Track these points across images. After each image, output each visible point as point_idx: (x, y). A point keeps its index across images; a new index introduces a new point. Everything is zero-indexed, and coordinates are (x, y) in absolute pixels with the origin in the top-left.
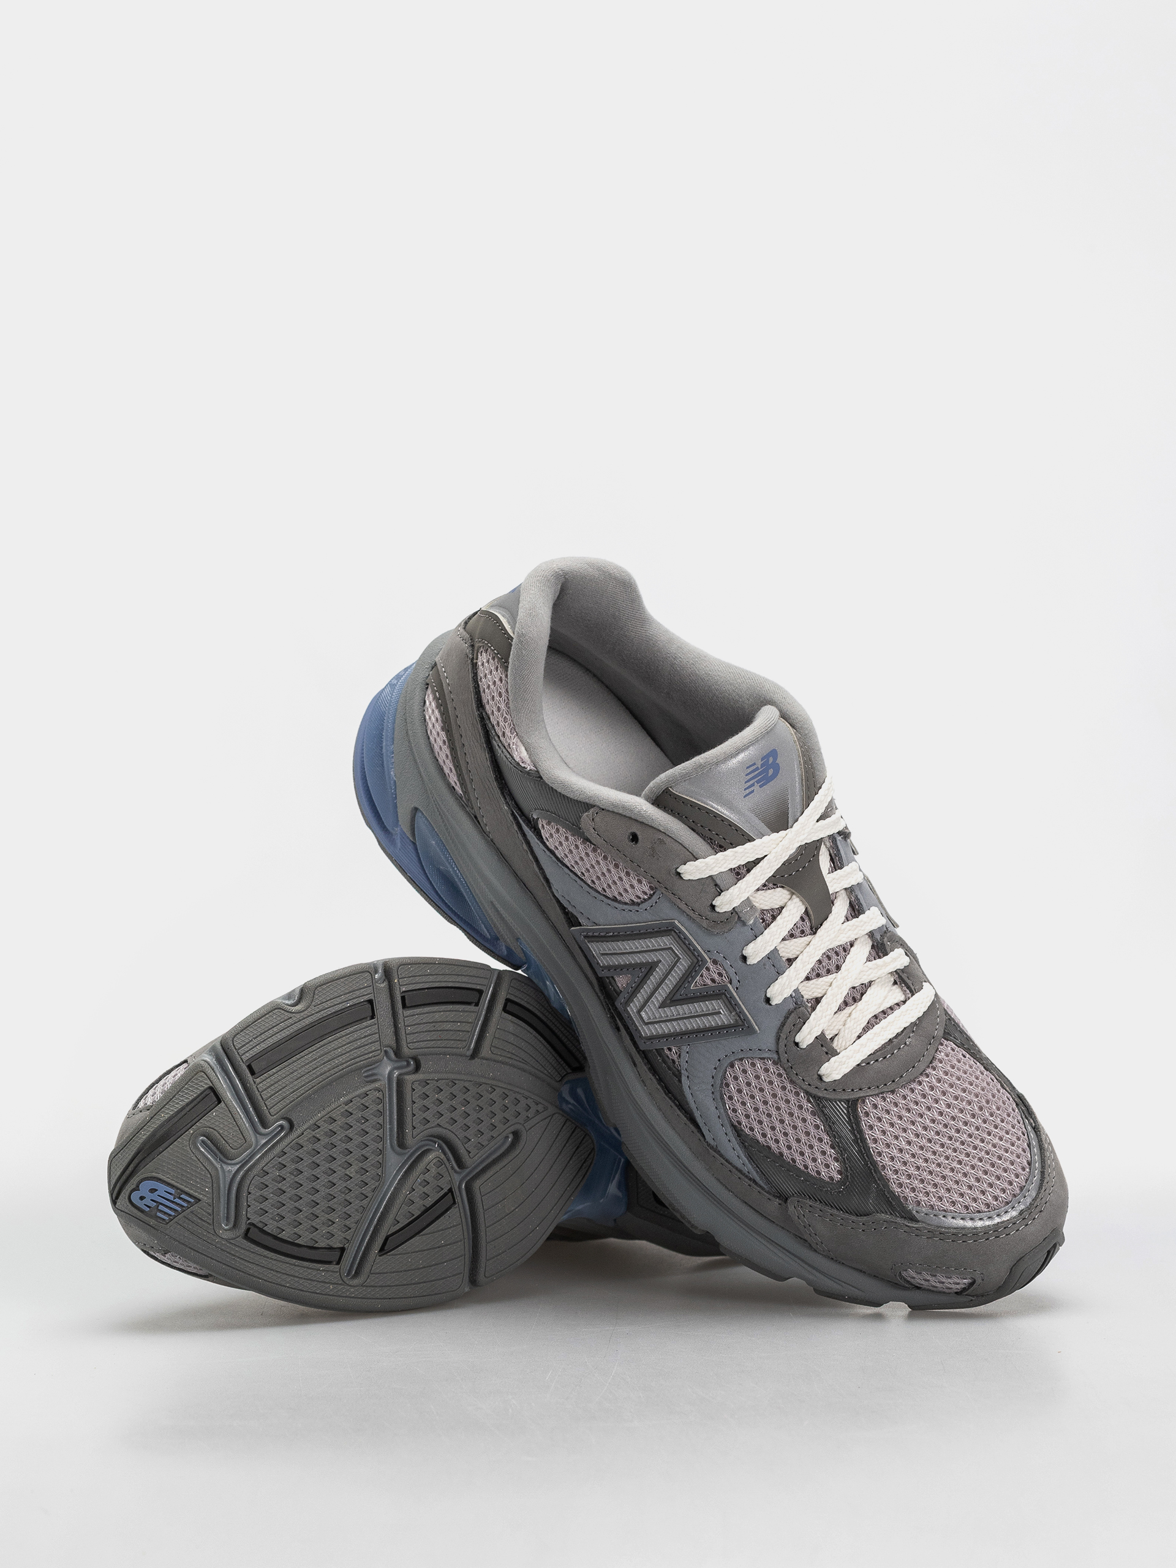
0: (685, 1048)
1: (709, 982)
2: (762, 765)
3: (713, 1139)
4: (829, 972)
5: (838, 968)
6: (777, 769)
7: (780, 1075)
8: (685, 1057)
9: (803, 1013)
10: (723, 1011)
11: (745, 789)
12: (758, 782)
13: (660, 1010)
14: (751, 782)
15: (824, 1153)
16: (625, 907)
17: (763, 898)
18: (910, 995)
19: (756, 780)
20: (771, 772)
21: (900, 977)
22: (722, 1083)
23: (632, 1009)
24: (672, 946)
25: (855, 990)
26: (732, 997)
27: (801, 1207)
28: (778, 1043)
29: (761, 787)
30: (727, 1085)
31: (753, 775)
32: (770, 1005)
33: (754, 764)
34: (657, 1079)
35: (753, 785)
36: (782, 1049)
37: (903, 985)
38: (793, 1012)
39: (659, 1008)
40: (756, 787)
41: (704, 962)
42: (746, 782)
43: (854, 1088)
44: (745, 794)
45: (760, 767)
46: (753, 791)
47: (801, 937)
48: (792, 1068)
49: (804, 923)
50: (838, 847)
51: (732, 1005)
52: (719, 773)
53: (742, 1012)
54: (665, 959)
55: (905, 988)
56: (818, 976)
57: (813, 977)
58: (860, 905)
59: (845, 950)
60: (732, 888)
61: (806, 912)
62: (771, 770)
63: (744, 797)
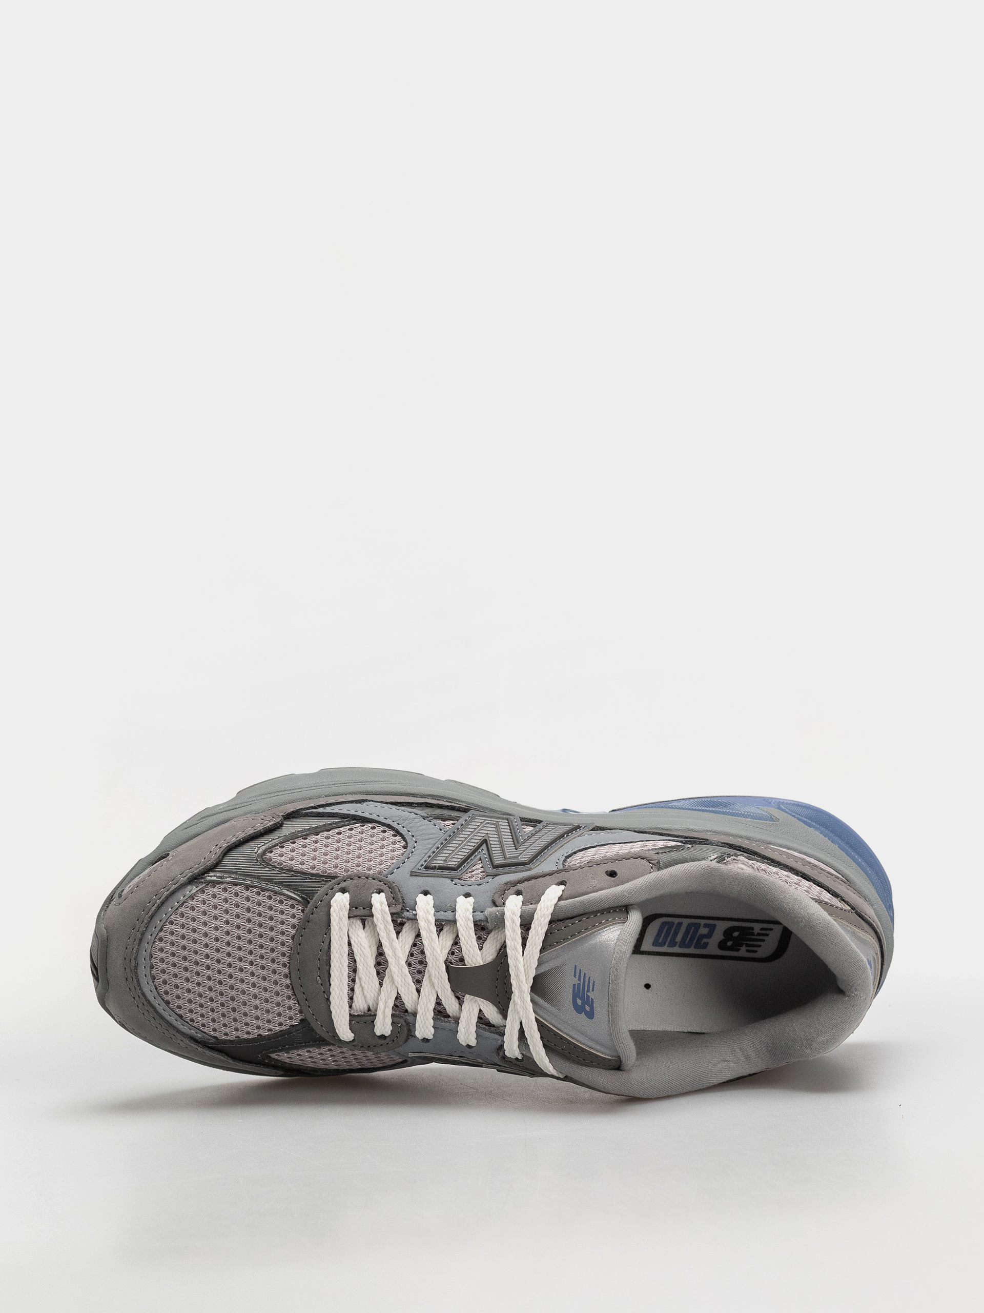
2: (588, 996)
6: (579, 1009)
11: (580, 970)
12: (579, 985)
14: (582, 980)
17: (496, 940)
18: (352, 1013)
19: (582, 984)
20: (579, 1002)
21: (370, 1015)
25: (385, 967)
29: (574, 985)
31: (587, 983)
33: (593, 991)
35: (579, 980)
37: (362, 1014)
40: (576, 981)
42: (585, 974)
43: (317, 909)
44: (577, 968)
46: (575, 976)
49: (458, 959)
55: (359, 1014)
56: (414, 945)
57: (416, 939)
60: (520, 914)
61: (464, 966)
62: (580, 1004)
63: (576, 966)
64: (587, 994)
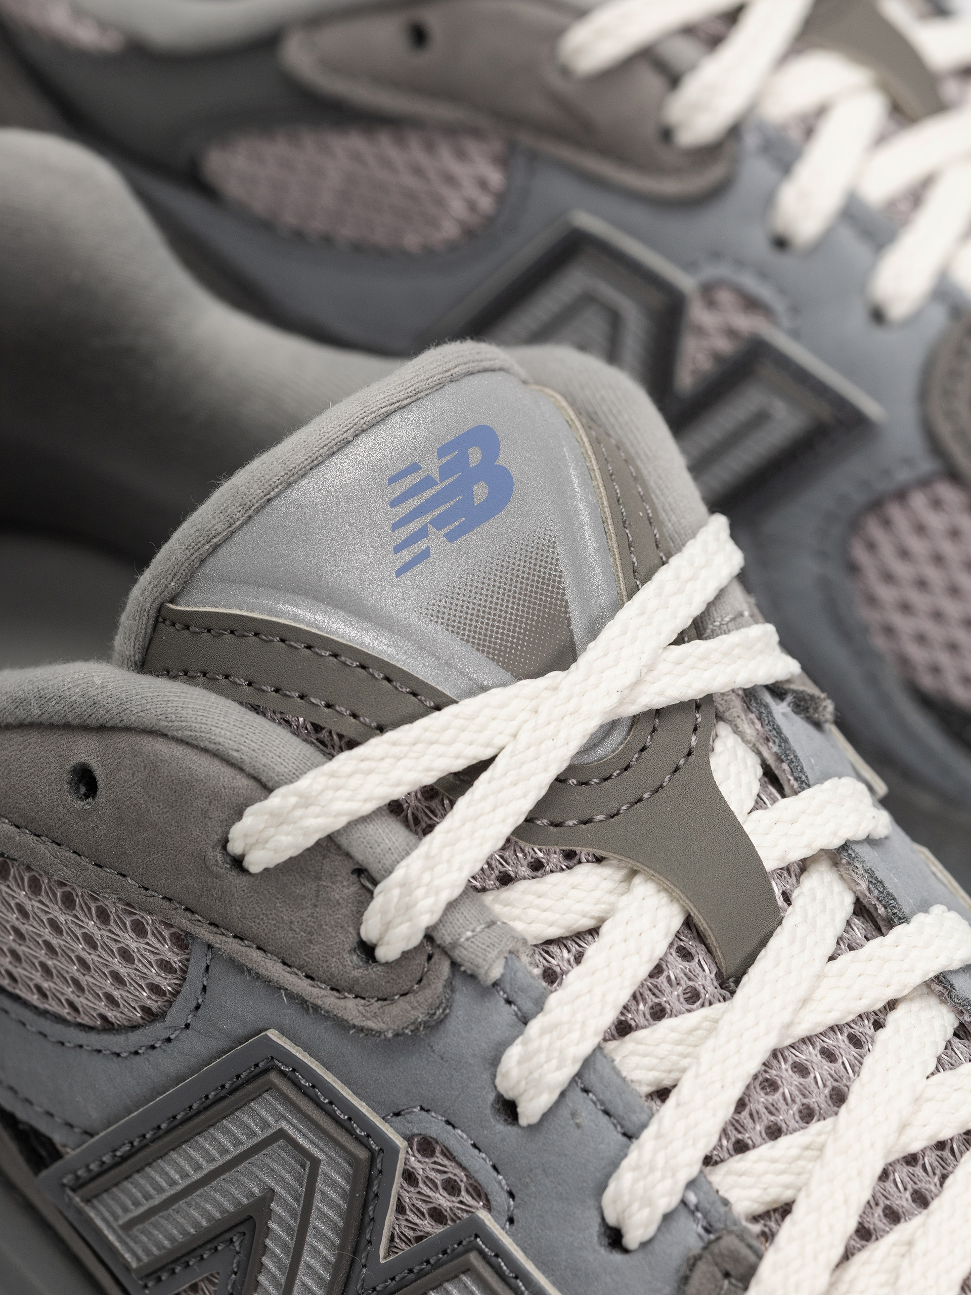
1: (427, 1225)
2: (445, 472)
4: (808, 1115)
5: (839, 1098)
6: (501, 483)
9: (735, 1257)
11: (399, 550)
12: (437, 524)
14: (415, 526)
16: (135, 1039)
17: (537, 901)
19: (429, 517)
20: (480, 492)
24: (284, 1125)
25: (918, 1170)
26: (500, 1252)
29: (450, 538)
31: (414, 502)
32: (626, 1251)
33: (414, 468)
35: (422, 533)
38: (703, 1255)
40: (436, 541)
41: (388, 1150)
42: (395, 527)
44: (398, 565)
45: (436, 475)
46: (425, 554)
47: (689, 1011)
49: (694, 964)
50: (779, 732)
52: (299, 506)
57: (758, 1140)
58: (887, 898)
59: (855, 1041)
60: (403, 863)
61: (689, 923)
62: (482, 484)
63: (399, 573)
64: (442, 480)
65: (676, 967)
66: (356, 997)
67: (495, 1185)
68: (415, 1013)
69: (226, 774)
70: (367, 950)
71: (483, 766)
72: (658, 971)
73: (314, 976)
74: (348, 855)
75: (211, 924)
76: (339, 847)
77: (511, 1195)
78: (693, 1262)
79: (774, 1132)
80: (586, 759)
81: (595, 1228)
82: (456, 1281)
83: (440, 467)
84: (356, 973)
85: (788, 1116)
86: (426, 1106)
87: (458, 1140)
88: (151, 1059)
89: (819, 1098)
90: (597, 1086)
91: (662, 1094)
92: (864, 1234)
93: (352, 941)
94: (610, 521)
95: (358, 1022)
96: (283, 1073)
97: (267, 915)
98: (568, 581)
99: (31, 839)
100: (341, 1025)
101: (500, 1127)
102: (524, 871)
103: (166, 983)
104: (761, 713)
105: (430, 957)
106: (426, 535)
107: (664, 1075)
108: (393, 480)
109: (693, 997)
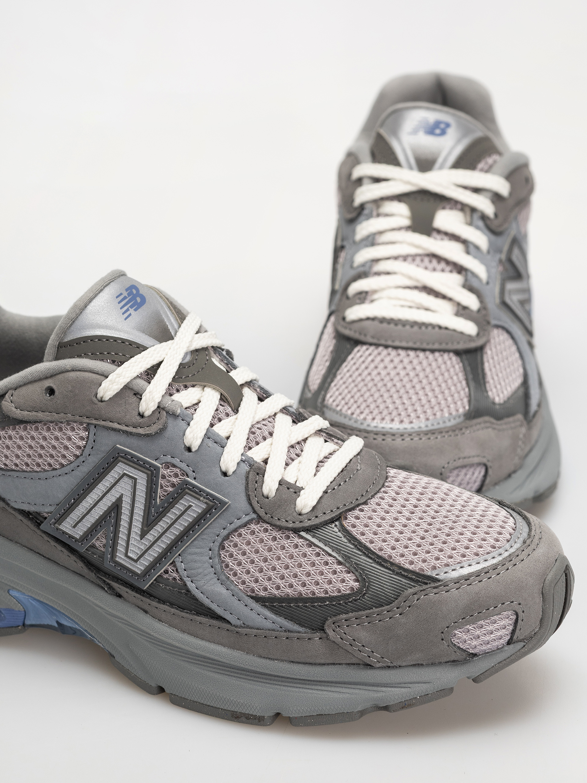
0: (178, 560)
1: (170, 489)
2: (129, 295)
3: (238, 619)
4: (265, 439)
5: (271, 434)
6: (142, 297)
7: (266, 530)
8: (181, 566)
9: (259, 468)
10: (194, 503)
11: (123, 314)
12: (131, 307)
13: (142, 541)
14: (126, 308)
15: (335, 572)
16: (72, 466)
17: (181, 398)
18: (341, 443)
19: (128, 306)
20: (139, 300)
21: (327, 434)
22: (222, 567)
23: (120, 557)
25: (295, 449)
26: (194, 486)
27: (339, 626)
28: (251, 504)
29: (135, 310)
30: (227, 566)
32: (228, 475)
33: (121, 294)
34: (168, 605)
35: (127, 310)
36: (257, 507)
37: (333, 439)
38: (250, 471)
39: (141, 539)
40: (131, 311)
42: (121, 309)
43: (332, 509)
44: (125, 318)
45: (127, 296)
46: (130, 315)
47: (227, 418)
48: (272, 517)
51: (197, 493)
53: (208, 494)
54: (124, 488)
55: (336, 440)
58: (265, 392)
59: (270, 422)
60: (147, 389)
61: (222, 397)
62: (138, 298)
64: (129, 297)
65: (221, 408)
66: (141, 428)
67: (189, 470)
68: (160, 426)
69: (94, 376)
70: (142, 416)
71: (161, 362)
72: (217, 410)
73: (128, 425)
74: (132, 389)
75: (95, 419)
76: (129, 388)
77: (194, 472)
78: (248, 473)
79: (257, 443)
80: (184, 362)
81: (220, 473)
82: (183, 499)
83: (127, 294)
84: (140, 421)
85: (260, 439)
86: (165, 455)
87: (176, 461)
88: (78, 470)
89: (266, 434)
90: (212, 436)
91: (228, 438)
92: (287, 464)
93: (137, 413)
94: (171, 306)
95: (144, 433)
96: (122, 457)
97: (112, 411)
98: (166, 320)
99: (34, 413)
100: (139, 435)
101: (187, 453)
102: (175, 392)
103: (82, 443)
104: (219, 354)
105: (159, 412)
106: (129, 310)
107: (226, 434)
108: (117, 297)
109: (228, 415)
